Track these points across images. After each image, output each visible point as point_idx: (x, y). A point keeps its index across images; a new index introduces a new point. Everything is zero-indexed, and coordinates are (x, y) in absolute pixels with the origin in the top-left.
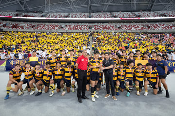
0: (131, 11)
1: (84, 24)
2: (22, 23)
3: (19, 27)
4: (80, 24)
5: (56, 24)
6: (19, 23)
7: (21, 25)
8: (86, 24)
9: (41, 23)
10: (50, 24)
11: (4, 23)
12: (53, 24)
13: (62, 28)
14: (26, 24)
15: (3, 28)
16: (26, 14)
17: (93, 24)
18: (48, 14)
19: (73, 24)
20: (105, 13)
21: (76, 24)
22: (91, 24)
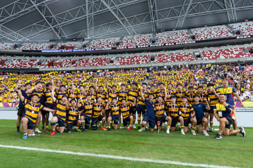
0: (226, 24)
1: (143, 54)
2: (59, 57)
3: (56, 64)
4: (138, 55)
5: (103, 57)
6: (55, 58)
7: (58, 61)
8: (147, 54)
9: (83, 57)
10: (95, 57)
11: (38, 61)
12: (99, 57)
13: (112, 62)
14: (65, 58)
15: (38, 67)
16: (63, 44)
17: (158, 53)
18: (92, 42)
19: (127, 56)
20: (178, 31)
21: (132, 55)
22: (154, 54)
